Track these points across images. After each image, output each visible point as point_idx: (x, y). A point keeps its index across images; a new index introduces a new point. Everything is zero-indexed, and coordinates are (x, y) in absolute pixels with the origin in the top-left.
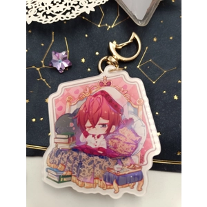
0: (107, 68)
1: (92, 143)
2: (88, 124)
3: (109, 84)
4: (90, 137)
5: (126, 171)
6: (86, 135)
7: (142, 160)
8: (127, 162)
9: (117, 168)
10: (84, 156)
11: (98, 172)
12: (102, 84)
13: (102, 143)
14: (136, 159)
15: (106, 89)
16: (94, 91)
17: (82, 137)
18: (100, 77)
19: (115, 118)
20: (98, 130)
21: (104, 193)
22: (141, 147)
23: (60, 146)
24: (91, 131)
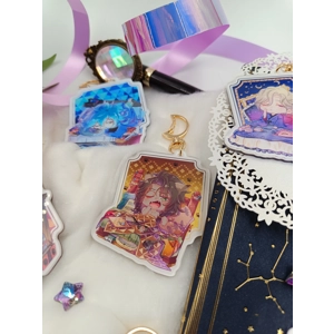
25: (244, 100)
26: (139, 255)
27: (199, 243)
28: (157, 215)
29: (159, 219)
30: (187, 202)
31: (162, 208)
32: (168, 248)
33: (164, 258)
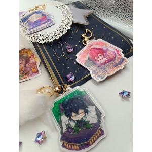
0: (87, 42)
1: (102, 61)
2: (96, 58)
3: (92, 45)
4: (100, 61)
5: (119, 61)
6: (98, 61)
7: (120, 55)
8: (116, 58)
9: (115, 62)
10: (103, 66)
11: (112, 66)
12: (90, 47)
13: (105, 59)
14: (118, 56)
15: (92, 47)
16: (89, 50)
17: (98, 62)
18: (87, 45)
19: (103, 52)
20: (101, 57)
21: (118, 70)
22: (116, 53)
23: (94, 69)
24: (99, 59)
25: (26, 22)
26: (26, 77)
27: (42, 63)
28: (24, 66)
29: (25, 66)
30: (30, 57)
31: (24, 63)
32: (34, 70)
33: (35, 73)
